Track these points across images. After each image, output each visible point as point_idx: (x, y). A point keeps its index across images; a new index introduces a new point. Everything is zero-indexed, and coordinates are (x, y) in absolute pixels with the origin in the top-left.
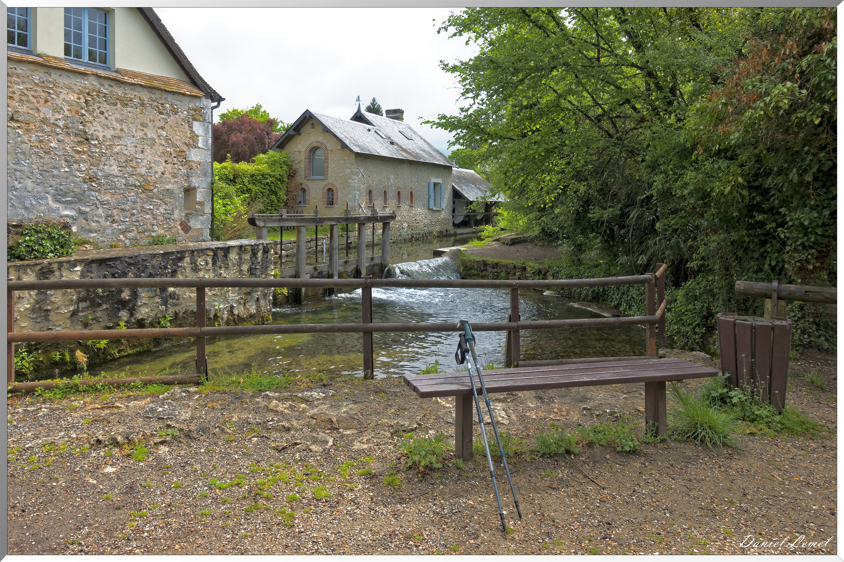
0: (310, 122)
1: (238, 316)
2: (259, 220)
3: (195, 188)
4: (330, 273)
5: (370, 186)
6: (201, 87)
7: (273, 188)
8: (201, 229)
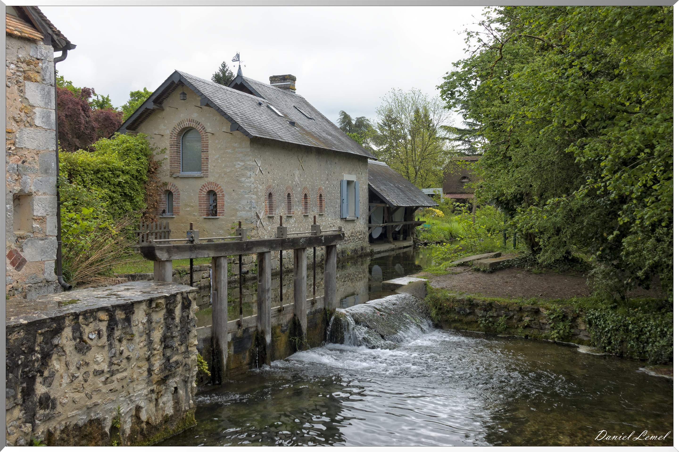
0: (179, 91)
1: (148, 423)
2: (161, 249)
3: (30, 195)
4: (260, 329)
5: (270, 186)
6: (37, 24)
7: (127, 191)
8: (43, 262)
